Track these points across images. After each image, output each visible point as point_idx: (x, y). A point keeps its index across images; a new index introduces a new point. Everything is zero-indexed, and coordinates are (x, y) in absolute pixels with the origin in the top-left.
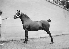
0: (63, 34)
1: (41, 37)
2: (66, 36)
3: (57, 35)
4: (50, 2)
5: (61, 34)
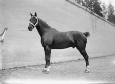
3: (79, 59)
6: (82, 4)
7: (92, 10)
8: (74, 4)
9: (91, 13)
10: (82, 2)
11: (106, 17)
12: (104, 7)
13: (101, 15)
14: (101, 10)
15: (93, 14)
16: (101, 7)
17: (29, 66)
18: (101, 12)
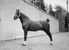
0: (38, 35)
1: (16, 39)
2: (41, 37)
3: (32, 37)
4: (25, 2)
5: (36, 35)
6: (34, 4)
7: (40, 8)
8: (29, 4)
9: (39, 9)
10: (34, 3)
11: (48, 12)
12: (47, 6)
13: (45, 10)
14: (45, 8)
15: (40, 10)
16: (45, 6)
17: (2, 41)
18: (45, 9)
